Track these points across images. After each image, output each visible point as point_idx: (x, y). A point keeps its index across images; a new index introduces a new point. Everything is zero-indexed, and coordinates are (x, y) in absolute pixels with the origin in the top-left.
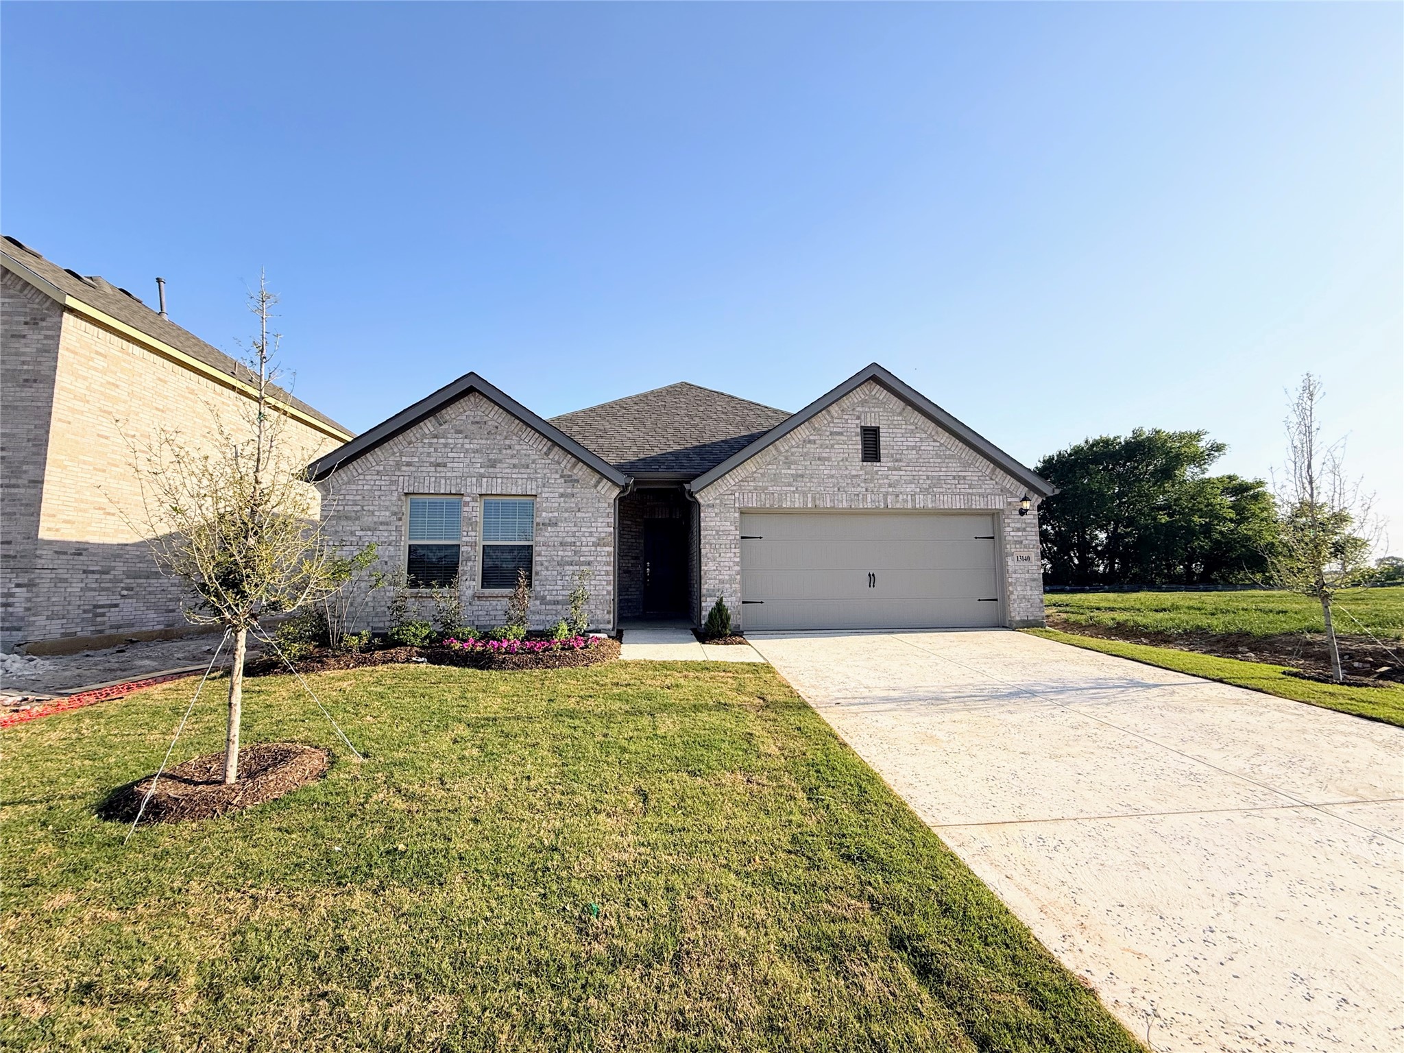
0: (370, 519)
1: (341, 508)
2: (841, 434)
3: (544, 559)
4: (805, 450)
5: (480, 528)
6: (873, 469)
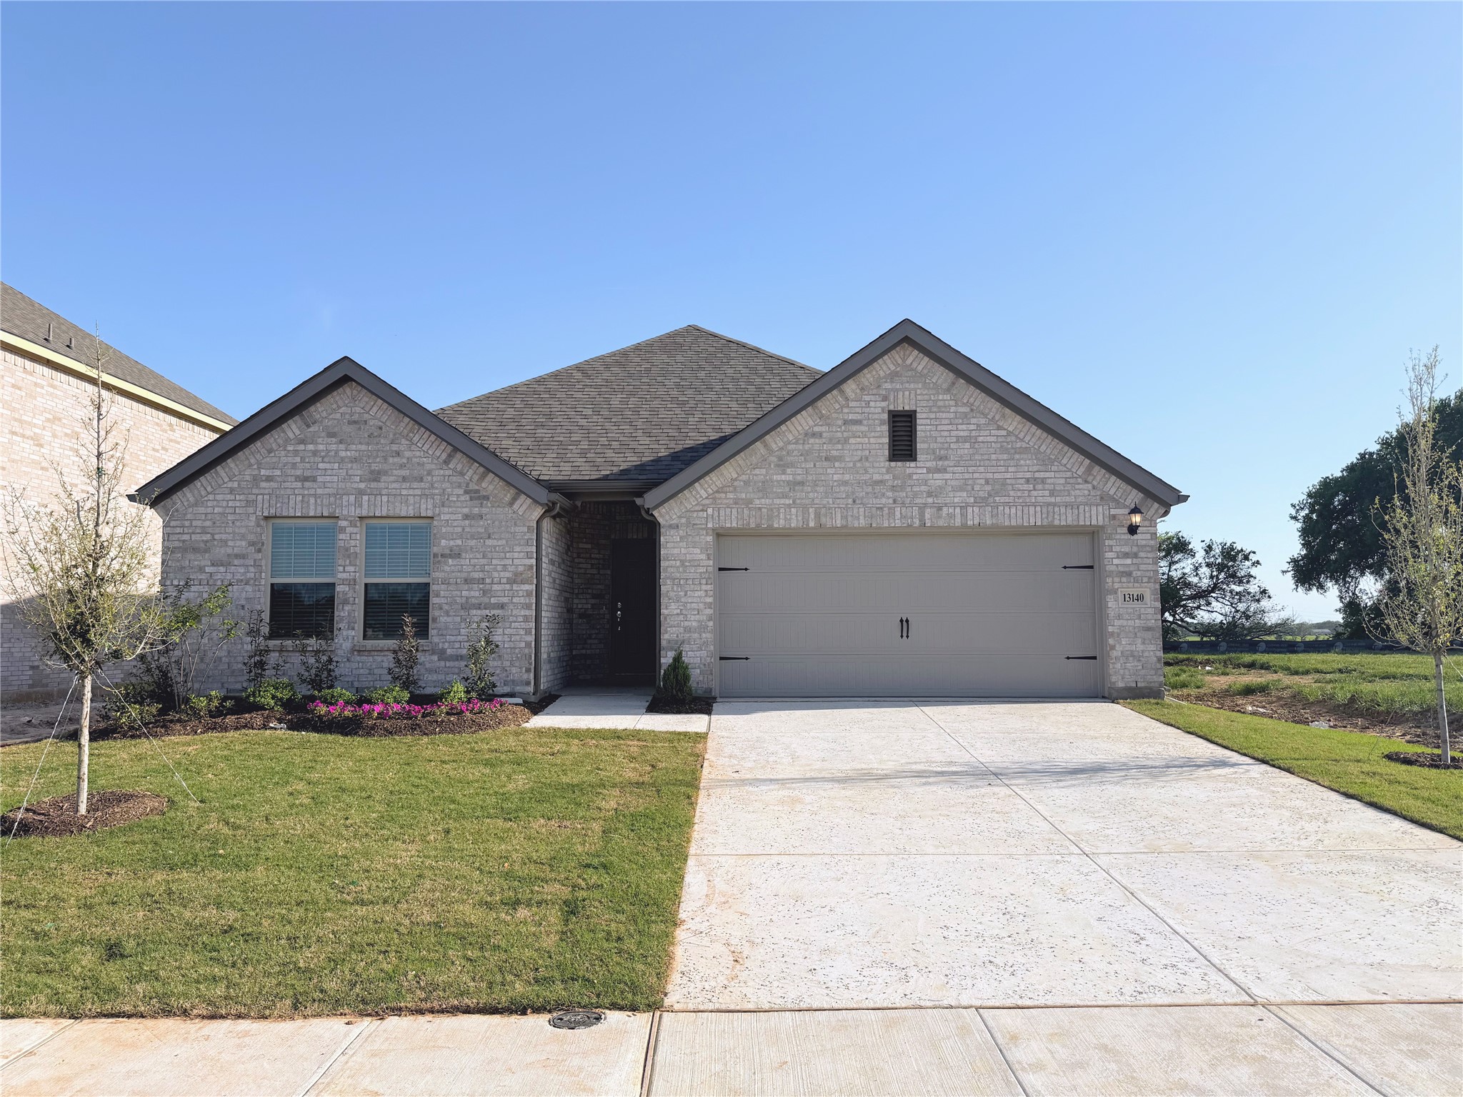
0: (223, 551)
1: (186, 537)
2: (859, 422)
3: (443, 601)
4: (807, 447)
5: (361, 562)
6: (905, 470)
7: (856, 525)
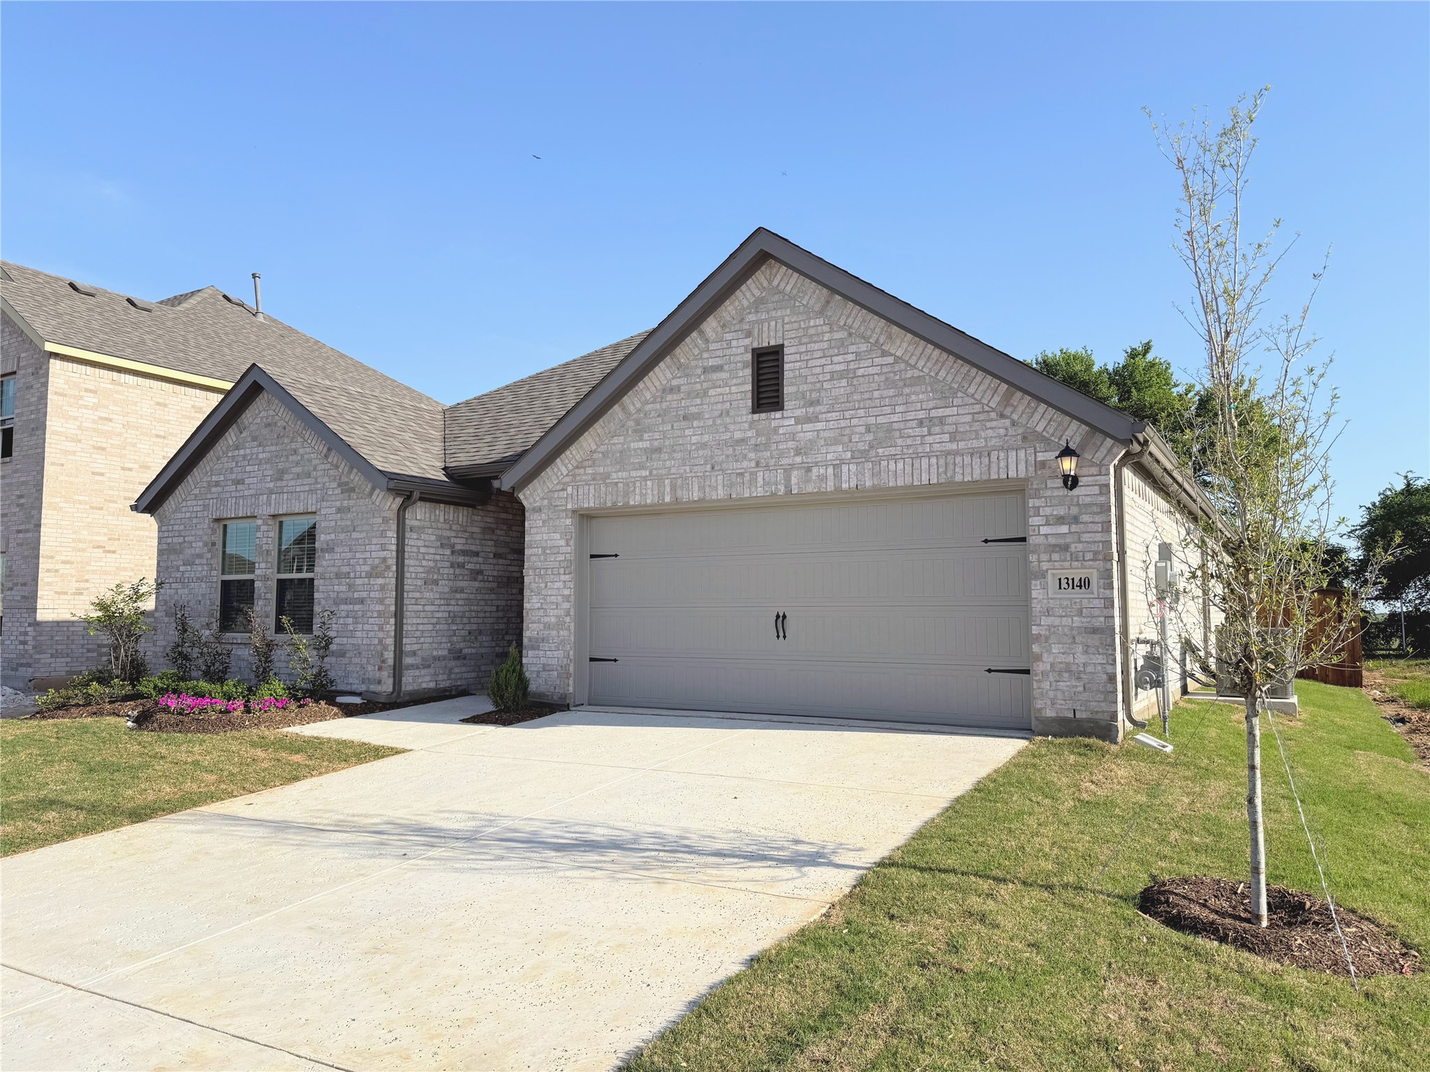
0: (189, 551)
1: (169, 540)
2: (719, 368)
3: (322, 595)
5: (274, 558)
6: (770, 424)
7: (714, 497)
